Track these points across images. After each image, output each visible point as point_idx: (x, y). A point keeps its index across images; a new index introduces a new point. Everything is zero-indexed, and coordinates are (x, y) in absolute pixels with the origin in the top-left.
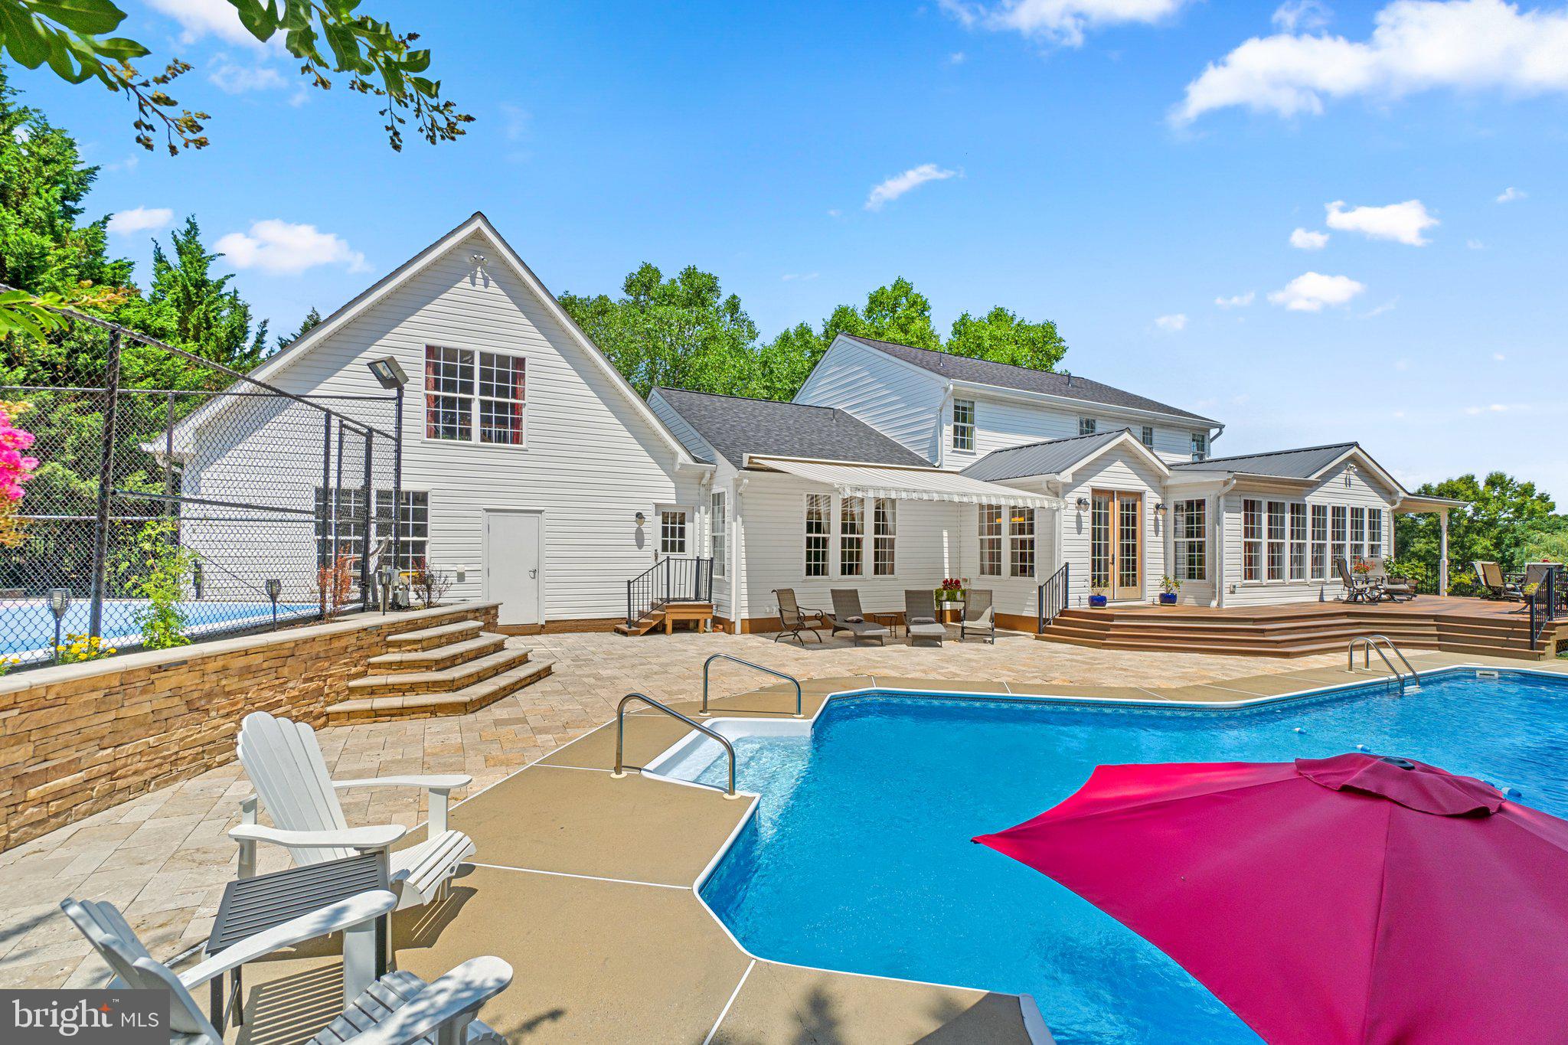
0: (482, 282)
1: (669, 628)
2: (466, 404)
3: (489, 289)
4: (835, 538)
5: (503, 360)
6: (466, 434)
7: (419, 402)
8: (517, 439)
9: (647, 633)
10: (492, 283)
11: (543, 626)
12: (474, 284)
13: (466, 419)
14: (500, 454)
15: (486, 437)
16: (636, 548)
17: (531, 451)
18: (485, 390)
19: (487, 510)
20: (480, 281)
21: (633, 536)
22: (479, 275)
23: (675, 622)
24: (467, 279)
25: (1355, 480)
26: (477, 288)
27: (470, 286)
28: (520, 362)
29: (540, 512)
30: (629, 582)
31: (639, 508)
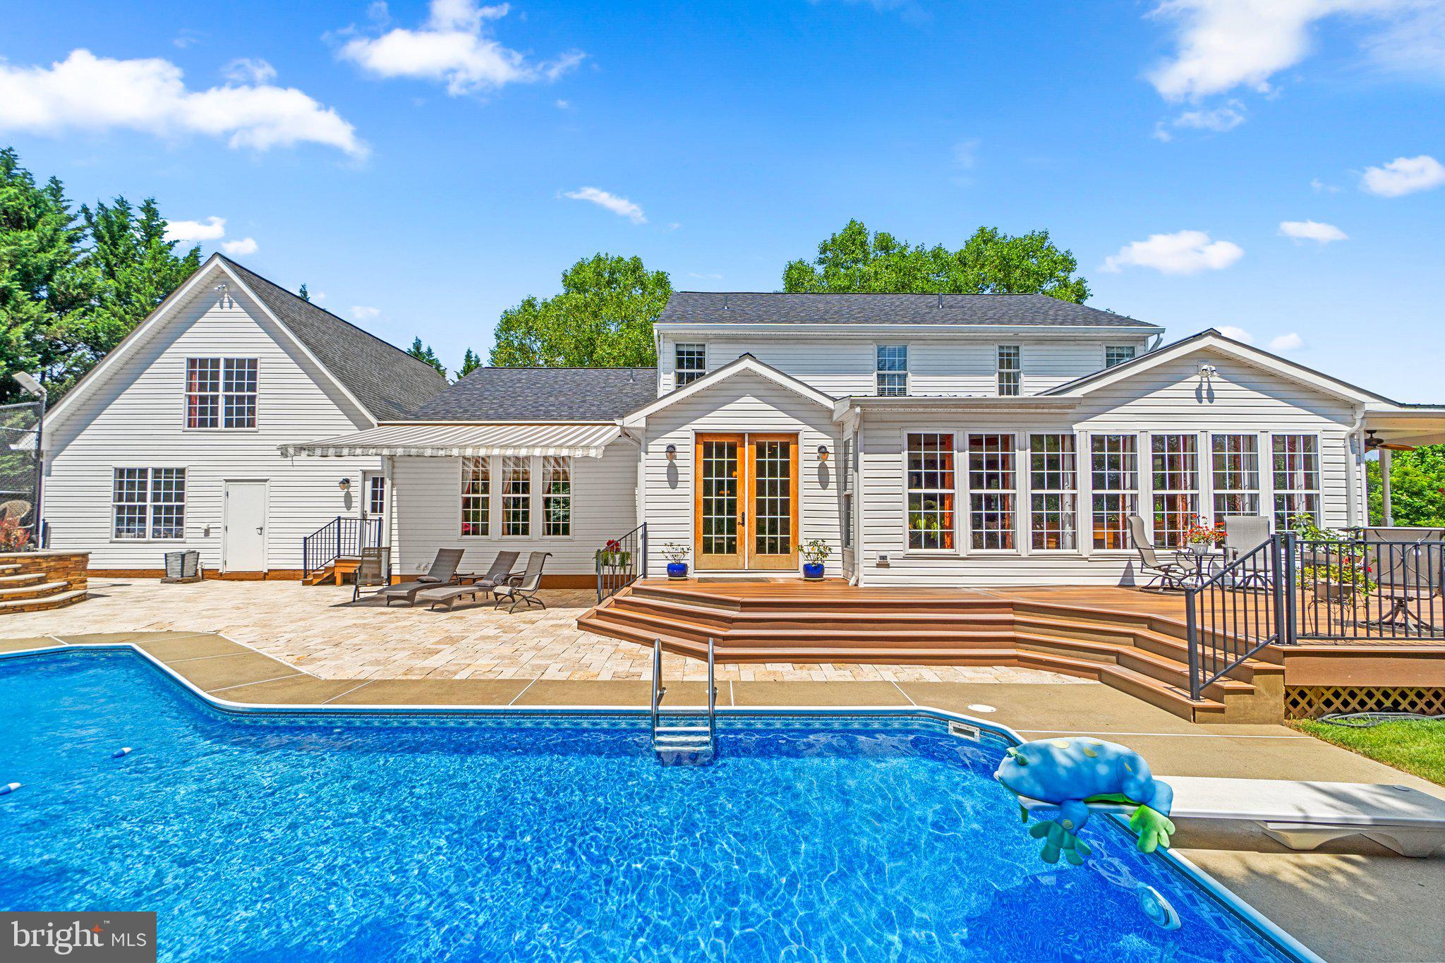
0: (228, 305)
1: (339, 580)
2: (215, 399)
3: (233, 310)
4: (496, 497)
5: (241, 362)
6: (214, 423)
7: (182, 401)
8: (251, 423)
9: (319, 584)
10: (235, 304)
11: (265, 574)
12: (222, 307)
13: (214, 411)
14: (238, 438)
15: (229, 423)
16: (345, 510)
17: (260, 432)
18: (228, 387)
19: (227, 481)
20: (226, 305)
21: (343, 499)
22: (226, 300)
23: (344, 574)
24: (218, 304)
25: (1218, 383)
26: (224, 310)
27: (220, 310)
28: (253, 363)
29: (266, 481)
30: (305, 539)
31: (346, 475)
